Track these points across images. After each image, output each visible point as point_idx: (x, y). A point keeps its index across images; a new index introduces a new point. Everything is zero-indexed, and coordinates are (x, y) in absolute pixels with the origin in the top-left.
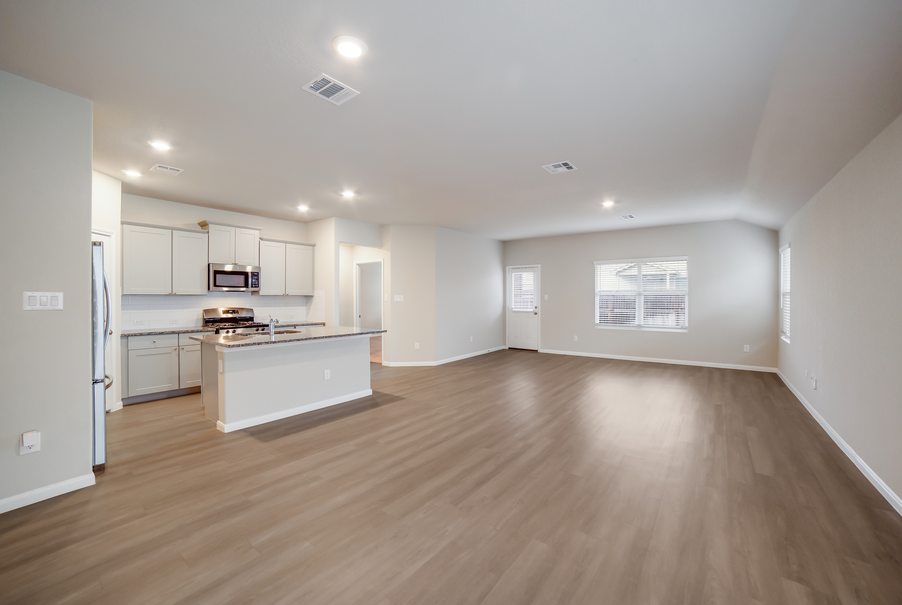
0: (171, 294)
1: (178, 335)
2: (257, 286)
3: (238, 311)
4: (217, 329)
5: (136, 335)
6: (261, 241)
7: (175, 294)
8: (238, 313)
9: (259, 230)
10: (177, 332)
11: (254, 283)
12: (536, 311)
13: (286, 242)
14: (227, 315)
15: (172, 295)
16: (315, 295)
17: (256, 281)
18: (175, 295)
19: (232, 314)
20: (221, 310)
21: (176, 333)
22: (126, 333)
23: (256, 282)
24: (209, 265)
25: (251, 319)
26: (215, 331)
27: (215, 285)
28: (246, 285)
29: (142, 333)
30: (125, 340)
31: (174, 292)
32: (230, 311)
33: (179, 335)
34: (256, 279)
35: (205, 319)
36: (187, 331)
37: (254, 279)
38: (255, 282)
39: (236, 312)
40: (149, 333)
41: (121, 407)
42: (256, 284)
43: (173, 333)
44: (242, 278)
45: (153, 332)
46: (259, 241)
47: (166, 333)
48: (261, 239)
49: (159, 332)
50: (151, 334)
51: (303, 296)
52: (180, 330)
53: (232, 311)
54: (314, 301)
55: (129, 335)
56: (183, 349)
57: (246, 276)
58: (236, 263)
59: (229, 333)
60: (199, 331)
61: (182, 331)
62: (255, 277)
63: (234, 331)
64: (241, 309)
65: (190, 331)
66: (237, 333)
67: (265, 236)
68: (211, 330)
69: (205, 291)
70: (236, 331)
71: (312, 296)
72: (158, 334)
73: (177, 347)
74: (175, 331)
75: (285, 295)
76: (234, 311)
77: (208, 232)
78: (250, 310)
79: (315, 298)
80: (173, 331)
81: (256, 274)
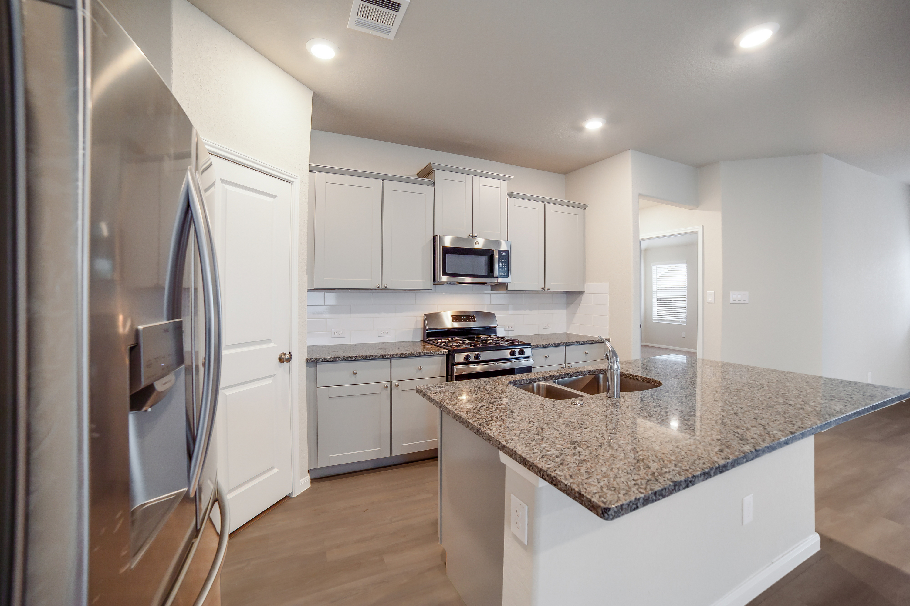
0: (380, 288)
2: (506, 274)
3: (474, 316)
4: (449, 351)
5: (327, 361)
6: (509, 198)
7: (386, 287)
8: (475, 321)
9: (507, 180)
11: (501, 269)
13: (545, 201)
14: (457, 325)
15: (381, 290)
16: (586, 291)
17: (505, 265)
18: (386, 289)
19: (467, 322)
20: (449, 315)
21: (388, 358)
22: (314, 357)
24: (435, 239)
25: (493, 330)
26: (447, 354)
27: (443, 273)
28: (490, 273)
29: (336, 358)
30: (312, 369)
31: (384, 284)
32: (463, 317)
33: (392, 361)
34: (506, 262)
35: (427, 330)
36: (404, 354)
37: (502, 262)
39: (471, 319)
40: (347, 357)
41: (308, 485)
42: (504, 272)
43: (383, 357)
44: (483, 260)
45: (353, 356)
46: (507, 199)
47: (373, 358)
48: (510, 195)
49: (362, 356)
50: (349, 359)
51: (568, 293)
52: (394, 353)
53: (465, 318)
54: (582, 302)
55: (320, 360)
56: (397, 386)
57: (489, 257)
58: (473, 236)
59: (469, 360)
60: (423, 355)
61: (396, 354)
62: (503, 260)
63: (477, 357)
64: (478, 313)
65: (408, 355)
66: (481, 359)
67: (515, 191)
68: (440, 353)
69: (429, 283)
70: (480, 355)
71: (580, 293)
72: (361, 360)
73: (389, 384)
74: (386, 355)
75: (545, 290)
76: (468, 317)
77: (434, 183)
78: (490, 316)
79: (584, 296)
80: (383, 355)
81: (505, 253)
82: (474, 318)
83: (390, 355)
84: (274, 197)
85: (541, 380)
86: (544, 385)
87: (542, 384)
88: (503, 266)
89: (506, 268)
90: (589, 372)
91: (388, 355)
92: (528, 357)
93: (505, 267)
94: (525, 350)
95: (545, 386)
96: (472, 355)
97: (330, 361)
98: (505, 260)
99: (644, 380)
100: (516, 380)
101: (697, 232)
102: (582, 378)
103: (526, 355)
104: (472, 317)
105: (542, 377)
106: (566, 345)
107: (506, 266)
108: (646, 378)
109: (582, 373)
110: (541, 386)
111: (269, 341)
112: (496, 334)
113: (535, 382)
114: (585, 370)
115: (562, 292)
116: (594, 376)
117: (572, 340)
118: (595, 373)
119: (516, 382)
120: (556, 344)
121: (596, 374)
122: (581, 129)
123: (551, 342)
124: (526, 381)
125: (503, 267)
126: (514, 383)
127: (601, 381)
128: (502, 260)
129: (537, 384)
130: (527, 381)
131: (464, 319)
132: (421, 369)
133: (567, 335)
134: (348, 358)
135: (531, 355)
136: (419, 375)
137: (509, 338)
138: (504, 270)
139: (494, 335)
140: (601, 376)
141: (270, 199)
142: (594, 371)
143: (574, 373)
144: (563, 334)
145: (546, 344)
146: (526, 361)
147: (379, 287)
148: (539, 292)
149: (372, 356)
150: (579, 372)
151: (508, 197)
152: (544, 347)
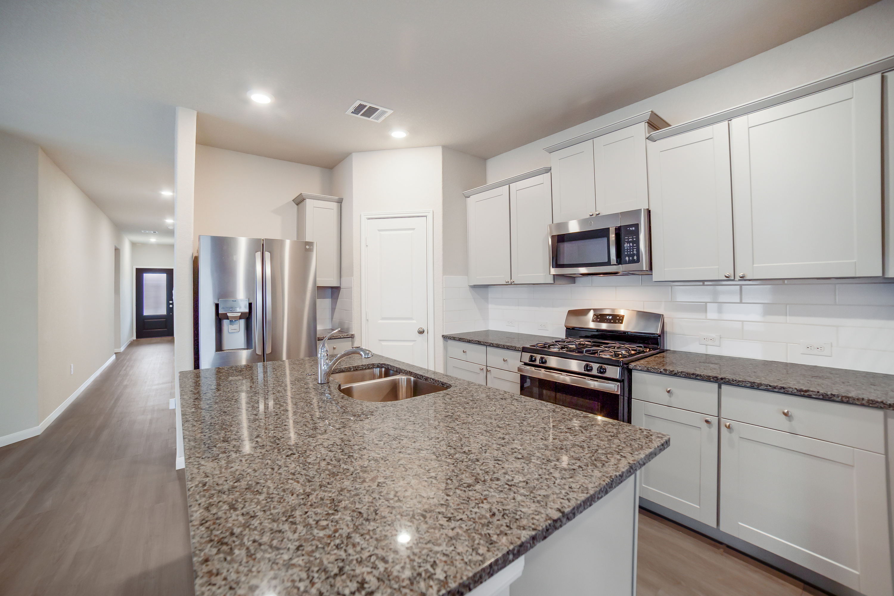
2: (635, 258)
5: (451, 339)
7: (514, 283)
11: (627, 252)
15: (510, 285)
17: (633, 246)
19: (612, 323)
23: (633, 249)
28: (610, 260)
29: (455, 338)
30: (446, 343)
31: (512, 280)
33: (487, 348)
34: (633, 242)
37: (629, 242)
38: (630, 249)
39: (618, 319)
42: (633, 255)
43: (479, 343)
53: (610, 317)
58: (595, 214)
62: (630, 238)
69: (549, 278)
72: (467, 342)
73: (485, 367)
76: (615, 316)
77: (551, 168)
81: (634, 228)
82: (622, 319)
84: (413, 229)
88: (630, 248)
89: (635, 250)
93: (634, 248)
98: (635, 238)
107: (635, 246)
111: (411, 319)
128: (628, 239)
134: (460, 339)
136: (506, 367)
138: (632, 253)
141: (410, 232)
147: (508, 282)
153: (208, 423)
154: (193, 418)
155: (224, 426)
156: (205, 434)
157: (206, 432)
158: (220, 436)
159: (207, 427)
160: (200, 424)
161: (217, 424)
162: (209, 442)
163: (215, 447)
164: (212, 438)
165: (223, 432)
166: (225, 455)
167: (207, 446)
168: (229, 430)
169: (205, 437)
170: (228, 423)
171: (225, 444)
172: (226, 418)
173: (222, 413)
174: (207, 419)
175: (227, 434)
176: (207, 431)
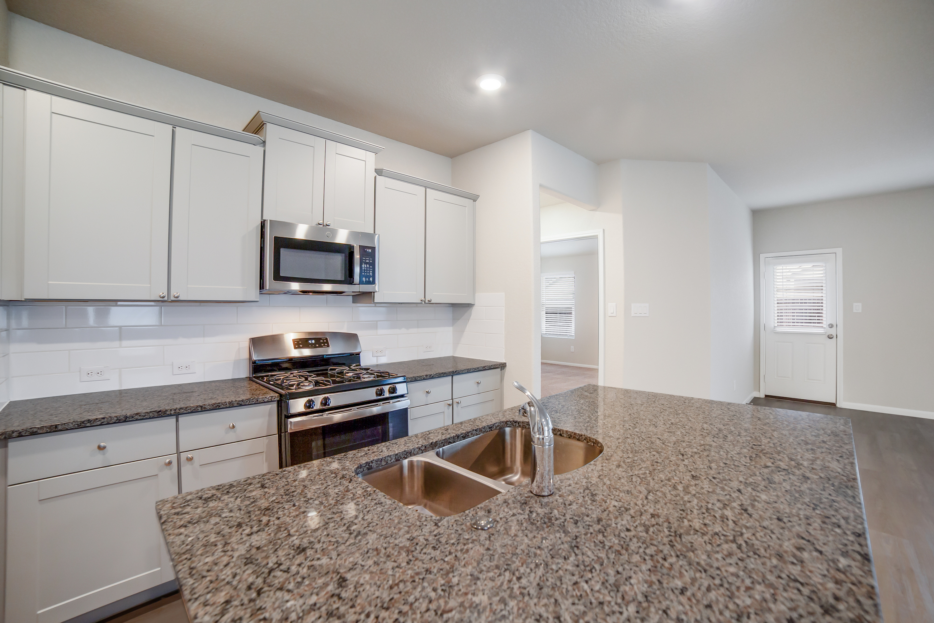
0: (166, 298)
1: (177, 421)
2: (371, 279)
3: (326, 339)
4: (283, 395)
5: (33, 434)
6: (378, 176)
7: (177, 297)
8: (328, 346)
9: (374, 151)
10: (173, 412)
11: (365, 273)
12: (832, 332)
13: (427, 186)
14: (301, 353)
15: (168, 302)
16: (477, 304)
18: (177, 301)
19: (316, 347)
20: (289, 338)
21: (171, 415)
23: (369, 271)
24: (263, 224)
25: (355, 358)
26: (278, 401)
27: (277, 277)
28: (349, 278)
31: (174, 293)
32: (310, 342)
33: (180, 419)
34: (370, 264)
35: (254, 362)
36: (201, 407)
37: (366, 263)
39: (322, 343)
40: (83, 422)
42: (369, 277)
43: (161, 414)
44: (338, 260)
45: (97, 419)
46: (375, 177)
47: (139, 418)
48: (379, 172)
49: (116, 417)
50: (88, 425)
51: (454, 305)
52: (183, 406)
53: (313, 341)
54: (472, 317)
55: (15, 434)
56: (190, 459)
57: (348, 255)
58: (325, 224)
59: (313, 408)
60: (235, 405)
61: (186, 408)
63: (325, 402)
64: (335, 334)
65: (208, 407)
66: (332, 404)
67: (386, 167)
68: (266, 400)
69: (253, 293)
70: (329, 399)
71: (469, 306)
72: (115, 423)
73: (174, 458)
74: (166, 410)
75: (425, 303)
76: (318, 340)
77: (264, 142)
78: (352, 338)
79: (474, 310)
80: (160, 411)
81: (370, 251)
82: (327, 342)
83: (175, 410)
85: (415, 452)
86: (421, 461)
87: (418, 461)
90: (490, 428)
91: (171, 410)
92: (402, 396)
94: (398, 386)
95: (423, 464)
96: (318, 400)
97: (41, 432)
98: (371, 260)
99: (571, 436)
100: (371, 461)
101: (597, 236)
102: (480, 438)
103: (399, 393)
104: (323, 340)
105: (417, 448)
106: (453, 374)
107: (371, 268)
108: (575, 434)
109: (480, 430)
110: (415, 464)
112: (359, 362)
113: (406, 458)
114: (484, 424)
115: (447, 305)
116: (497, 431)
117: (461, 367)
118: (498, 428)
119: (371, 464)
120: (440, 374)
121: (501, 428)
122: (472, 90)
123: (432, 373)
124: (390, 459)
125: (367, 270)
126: (367, 466)
127: (508, 438)
128: (366, 260)
129: (409, 461)
130: (392, 459)
131: (312, 344)
132: (234, 427)
133: (454, 359)
134: (85, 422)
135: (406, 392)
136: (232, 437)
137: (376, 370)
138: (369, 274)
139: (357, 366)
140: (508, 430)
142: (497, 425)
143: (468, 433)
144: (448, 358)
145: (426, 376)
146: (399, 401)
147: (163, 297)
148: (419, 305)
149: (137, 414)
150: (476, 430)
151: (376, 174)
152: (424, 379)
153: (818, 512)
154: (846, 537)
155: (797, 495)
156: (830, 497)
157: (827, 498)
158: (809, 486)
159: (822, 506)
160: (833, 516)
161: (805, 503)
162: (827, 485)
163: (821, 477)
164: (822, 487)
165: (802, 488)
166: (814, 467)
167: (831, 482)
168: (794, 487)
169: (831, 493)
170: (788, 497)
171: (808, 474)
172: (786, 506)
173: (785, 520)
174: (819, 521)
175: (799, 484)
176: (825, 500)
